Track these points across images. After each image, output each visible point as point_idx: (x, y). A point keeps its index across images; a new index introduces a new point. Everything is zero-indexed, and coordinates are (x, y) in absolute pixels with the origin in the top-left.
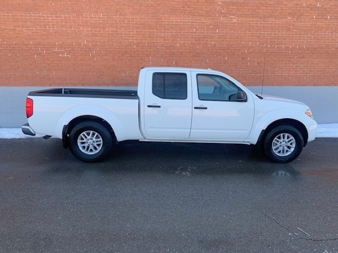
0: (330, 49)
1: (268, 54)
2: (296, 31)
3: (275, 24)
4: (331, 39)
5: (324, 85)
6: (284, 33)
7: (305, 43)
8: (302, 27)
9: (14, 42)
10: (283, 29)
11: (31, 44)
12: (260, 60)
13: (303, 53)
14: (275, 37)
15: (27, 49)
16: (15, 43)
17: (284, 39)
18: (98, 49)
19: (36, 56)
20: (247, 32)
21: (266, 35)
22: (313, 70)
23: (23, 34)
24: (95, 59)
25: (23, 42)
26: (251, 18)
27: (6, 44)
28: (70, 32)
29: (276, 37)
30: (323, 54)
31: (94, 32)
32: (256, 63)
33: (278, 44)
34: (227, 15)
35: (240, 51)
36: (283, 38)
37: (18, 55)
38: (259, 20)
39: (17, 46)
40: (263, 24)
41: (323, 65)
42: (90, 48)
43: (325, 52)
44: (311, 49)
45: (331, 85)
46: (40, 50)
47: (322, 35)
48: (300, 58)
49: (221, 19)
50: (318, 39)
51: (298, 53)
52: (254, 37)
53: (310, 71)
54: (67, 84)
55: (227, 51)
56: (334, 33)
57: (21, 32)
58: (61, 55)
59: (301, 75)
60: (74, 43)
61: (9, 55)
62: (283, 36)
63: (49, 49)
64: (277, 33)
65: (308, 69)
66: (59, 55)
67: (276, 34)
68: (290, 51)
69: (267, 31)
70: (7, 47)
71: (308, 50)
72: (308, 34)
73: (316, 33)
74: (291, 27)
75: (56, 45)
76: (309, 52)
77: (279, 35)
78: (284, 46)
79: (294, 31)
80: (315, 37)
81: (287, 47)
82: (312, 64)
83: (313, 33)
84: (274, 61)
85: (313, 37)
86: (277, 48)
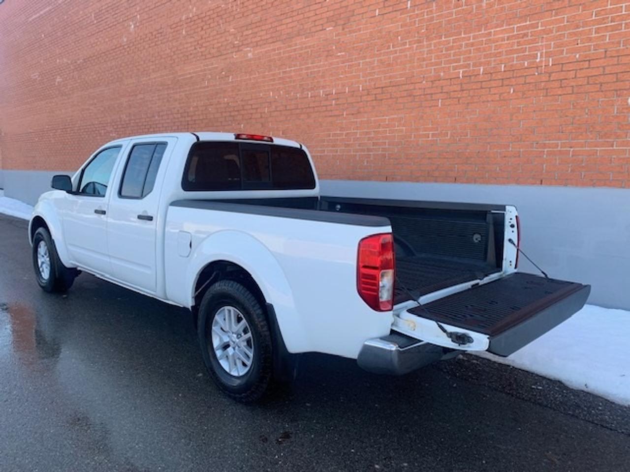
0: (418, 86)
1: (298, 111)
2: (343, 53)
3: (306, 48)
4: (418, 59)
5: (408, 180)
6: (322, 63)
7: (361, 79)
8: (354, 44)
10: (320, 56)
12: (287, 126)
13: (358, 102)
14: (308, 75)
17: (323, 77)
21: (293, 74)
22: (381, 141)
26: (272, 45)
30: (400, 100)
32: (281, 132)
33: (312, 89)
34: (241, 48)
35: (259, 110)
36: (321, 74)
38: (282, 45)
40: (289, 52)
41: (404, 128)
43: (405, 94)
44: (374, 92)
45: (425, 181)
47: (396, 52)
48: (353, 114)
49: (235, 57)
50: (389, 65)
51: (348, 103)
52: (276, 82)
55: (242, 112)
56: (425, 43)
59: (358, 154)
62: (320, 69)
64: (310, 65)
65: (369, 139)
67: (308, 68)
68: (334, 102)
69: (295, 66)
71: (368, 94)
72: (365, 58)
73: (382, 51)
74: (334, 48)
76: (370, 98)
77: (314, 68)
78: (323, 92)
79: (339, 54)
80: (381, 60)
81: (327, 93)
82: (379, 128)
83: (376, 52)
84: (308, 126)
85: (376, 62)
86: (311, 97)
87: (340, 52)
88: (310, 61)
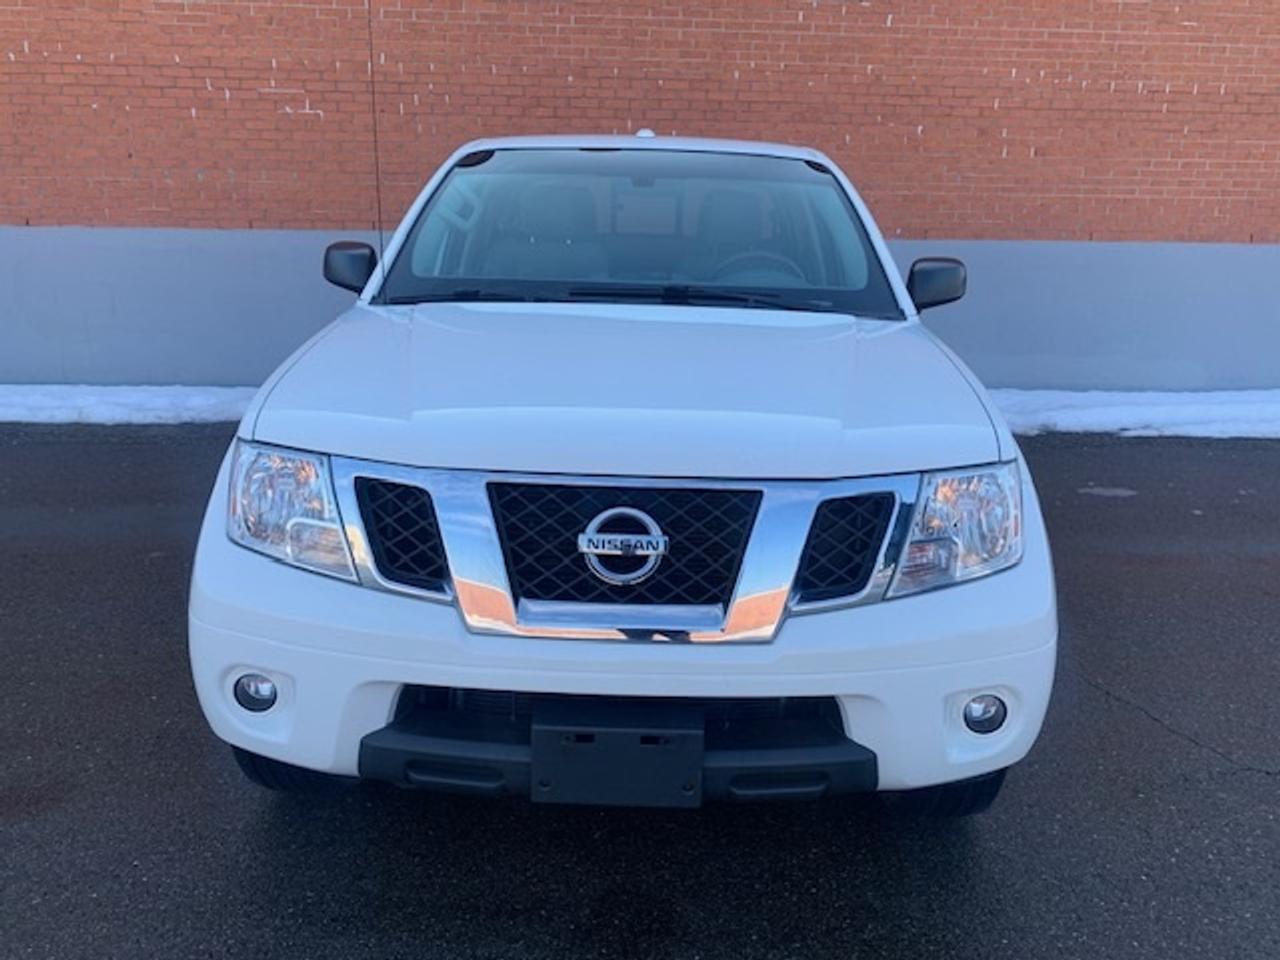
1: (1080, 114)
2: (1194, 24)
6: (1146, 33)
7: (1226, 74)
8: (1219, 11)
9: (112, 56)
10: (1144, 18)
11: (177, 64)
12: (1048, 138)
13: (1215, 113)
14: (1112, 50)
15: (161, 82)
16: (116, 58)
17: (1146, 58)
18: (431, 86)
19: (193, 111)
20: (1004, 28)
21: (1075, 41)
22: (1248, 179)
23: (146, 22)
24: (420, 128)
25: (144, 58)
27: (80, 63)
28: (323, 17)
29: (1116, 50)
31: (414, 19)
32: (1032, 151)
33: (1117, 77)
35: (974, 102)
36: (1143, 52)
37: (127, 108)
39: (123, 71)
42: (400, 84)
44: (1248, 99)
46: (210, 88)
48: (1202, 132)
51: (1194, 112)
52: (1030, 49)
53: (1235, 184)
54: (313, 221)
55: (922, 101)
57: (137, 14)
58: (288, 109)
59: (1203, 198)
60: (338, 64)
61: (95, 106)
62: (1143, 43)
63: (245, 85)
64: (1119, 32)
65: (1227, 175)
66: (283, 108)
67: (1115, 37)
68: (1165, 106)
69: (1082, 25)
70: (85, 74)
71: (1236, 102)
72: (1237, 40)
73: (1270, 37)
74: (1177, 10)
75: (271, 68)
76: (1237, 109)
77: (1128, 39)
78: (1144, 86)
79: (1186, 23)
80: (1266, 50)
81: (1155, 89)
82: (1247, 158)
83: (1258, 35)
84: (1102, 144)
85: (1256, 52)
86: (1115, 91)
87: (1189, 20)
88: (1119, 24)
